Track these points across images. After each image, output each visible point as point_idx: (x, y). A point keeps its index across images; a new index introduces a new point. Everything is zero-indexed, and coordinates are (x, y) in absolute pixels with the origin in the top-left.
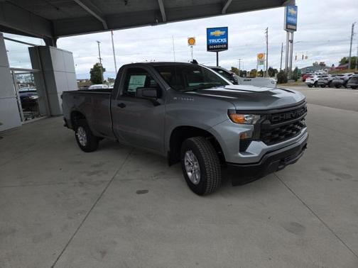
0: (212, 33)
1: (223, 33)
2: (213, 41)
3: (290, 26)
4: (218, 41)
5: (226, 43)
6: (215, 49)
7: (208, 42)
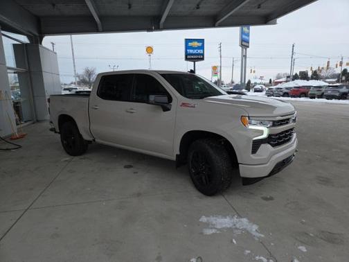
0: (190, 44)
1: (200, 44)
2: (191, 51)
3: (244, 43)
4: (195, 51)
5: (203, 55)
6: (193, 59)
7: (186, 52)
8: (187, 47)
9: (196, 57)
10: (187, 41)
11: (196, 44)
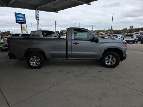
0: (18, 15)
1: (23, 16)
2: (19, 19)
3: (38, 18)
4: (21, 19)
5: (25, 21)
6: (20, 22)
7: (16, 19)
8: (16, 17)
9: (22, 22)
10: (16, 14)
11: (21, 16)
